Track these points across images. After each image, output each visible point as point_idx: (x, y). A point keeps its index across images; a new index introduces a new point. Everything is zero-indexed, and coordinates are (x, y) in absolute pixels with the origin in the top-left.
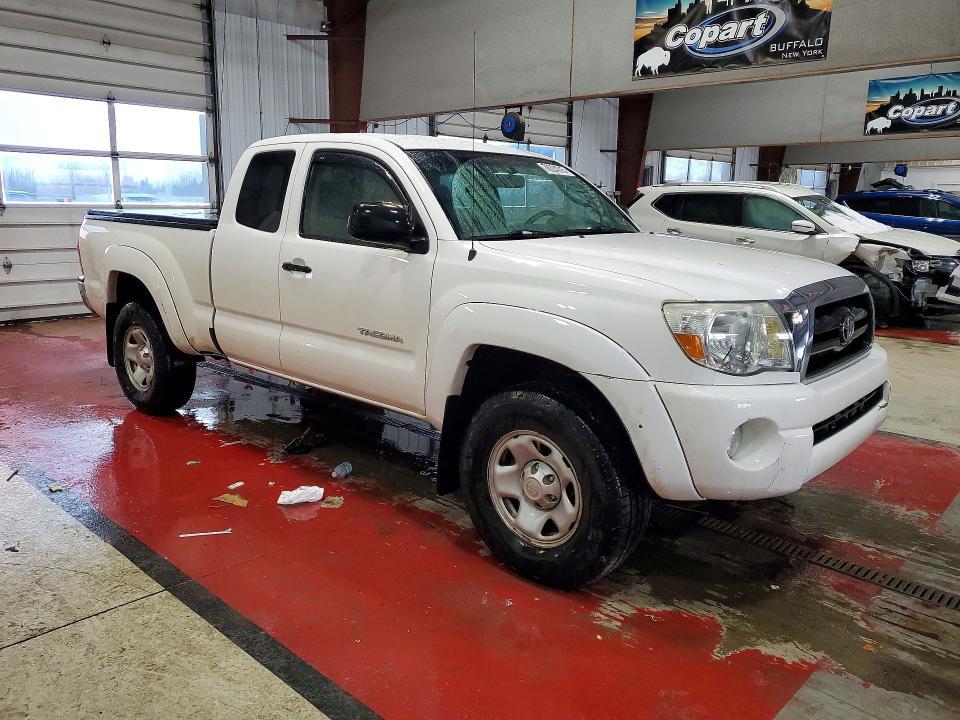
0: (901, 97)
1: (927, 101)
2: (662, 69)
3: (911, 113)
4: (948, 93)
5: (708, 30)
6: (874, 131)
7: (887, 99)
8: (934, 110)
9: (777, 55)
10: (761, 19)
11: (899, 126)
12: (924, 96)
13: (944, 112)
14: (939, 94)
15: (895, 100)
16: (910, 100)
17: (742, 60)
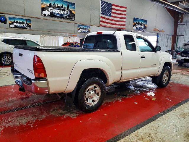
0: (16, 21)
1: (20, 23)
2: (48, 15)
3: (18, 25)
4: (24, 22)
5: (57, 10)
6: (11, 27)
7: (13, 21)
8: (22, 25)
9: (68, 18)
10: (66, 12)
11: (16, 27)
12: (20, 22)
13: (24, 26)
14: (22, 22)
15: (14, 22)
16: (17, 22)
17: (63, 18)
